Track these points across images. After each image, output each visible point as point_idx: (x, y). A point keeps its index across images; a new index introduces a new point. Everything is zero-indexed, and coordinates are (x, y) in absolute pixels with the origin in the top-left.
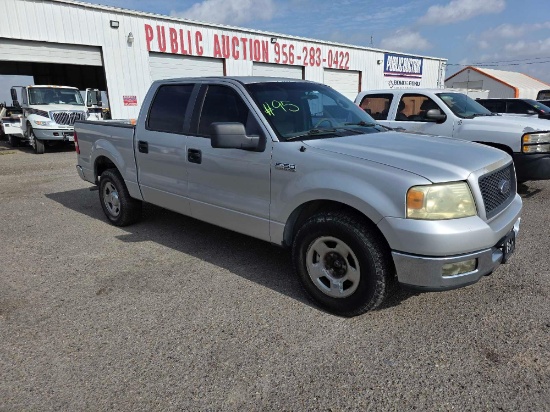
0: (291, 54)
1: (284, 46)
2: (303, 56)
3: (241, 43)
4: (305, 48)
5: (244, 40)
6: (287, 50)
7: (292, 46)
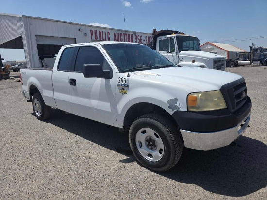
0: (141, 39)
1: (139, 36)
2: (145, 40)
3: (123, 35)
4: (146, 37)
5: (124, 34)
6: (139, 38)
7: (141, 36)
